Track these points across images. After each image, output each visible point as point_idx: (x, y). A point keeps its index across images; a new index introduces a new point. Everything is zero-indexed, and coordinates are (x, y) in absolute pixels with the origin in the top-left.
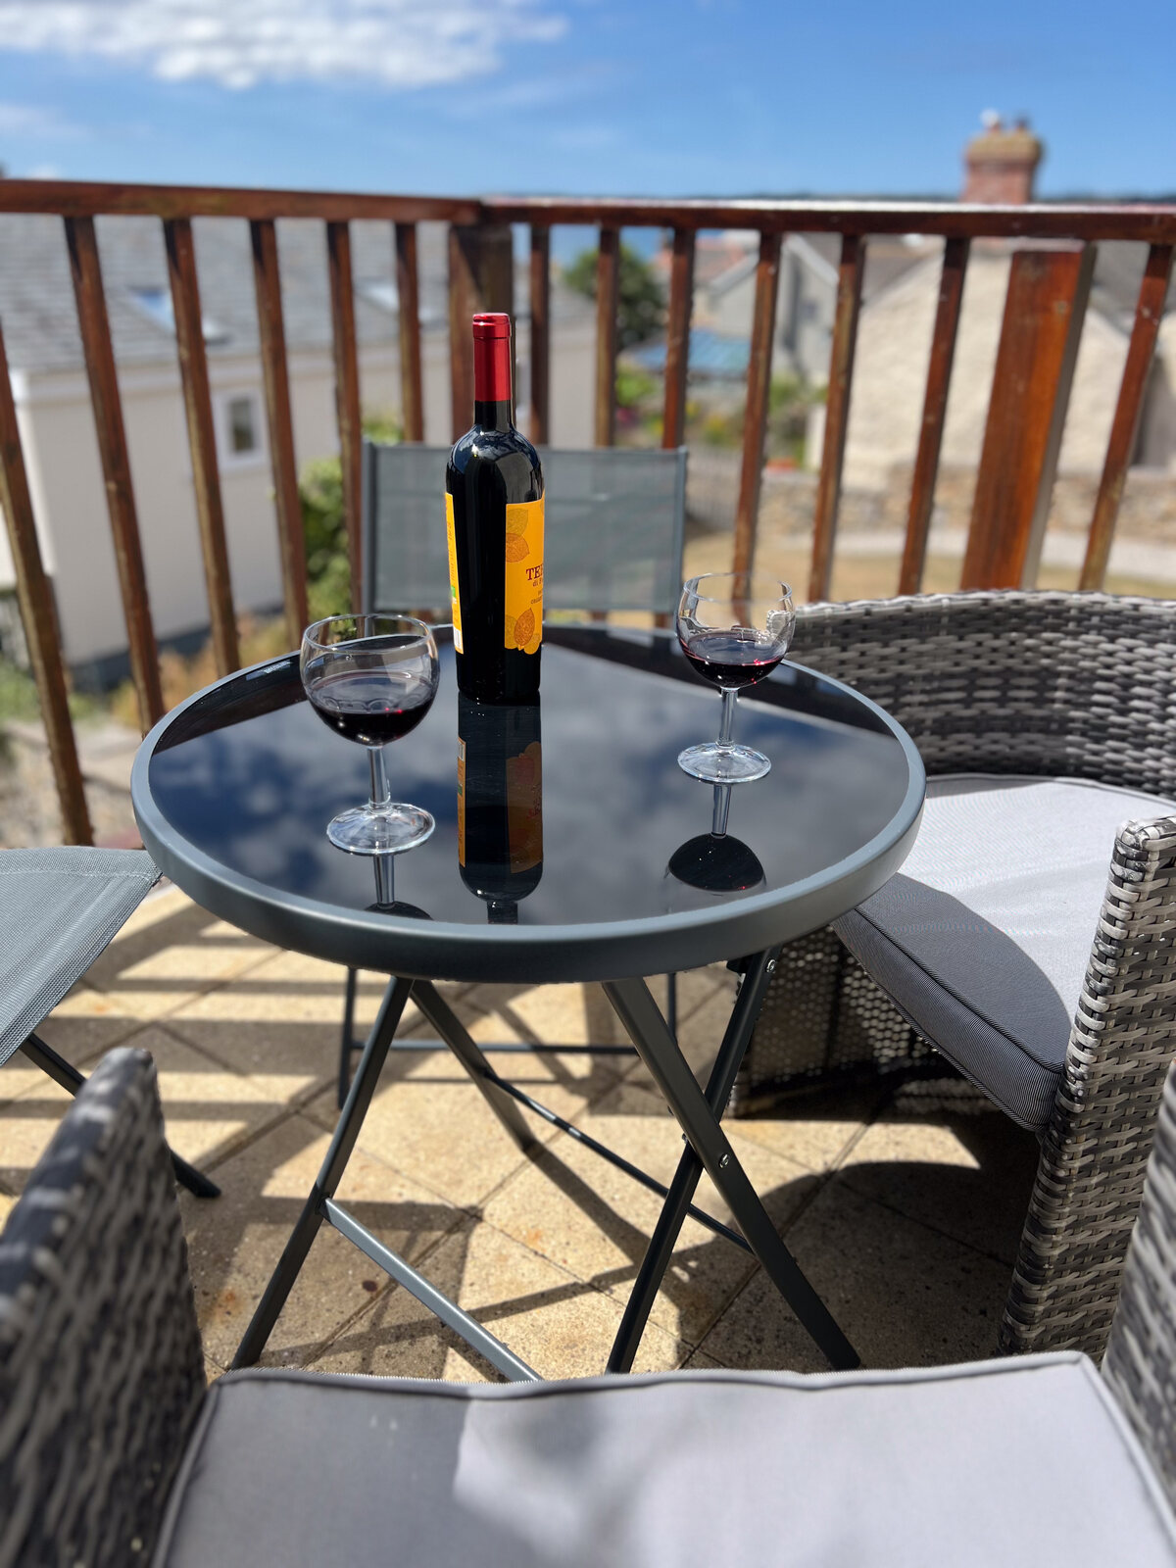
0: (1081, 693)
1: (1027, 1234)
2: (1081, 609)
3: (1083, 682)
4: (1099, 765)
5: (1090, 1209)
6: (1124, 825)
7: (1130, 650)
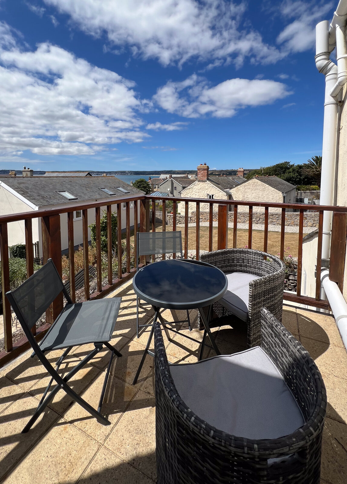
0: (238, 261)
1: (248, 337)
2: (236, 250)
3: (238, 260)
4: (242, 270)
5: (255, 332)
6: (250, 282)
7: (243, 255)
